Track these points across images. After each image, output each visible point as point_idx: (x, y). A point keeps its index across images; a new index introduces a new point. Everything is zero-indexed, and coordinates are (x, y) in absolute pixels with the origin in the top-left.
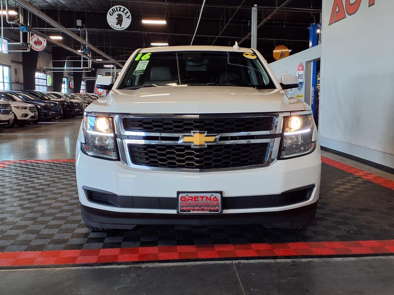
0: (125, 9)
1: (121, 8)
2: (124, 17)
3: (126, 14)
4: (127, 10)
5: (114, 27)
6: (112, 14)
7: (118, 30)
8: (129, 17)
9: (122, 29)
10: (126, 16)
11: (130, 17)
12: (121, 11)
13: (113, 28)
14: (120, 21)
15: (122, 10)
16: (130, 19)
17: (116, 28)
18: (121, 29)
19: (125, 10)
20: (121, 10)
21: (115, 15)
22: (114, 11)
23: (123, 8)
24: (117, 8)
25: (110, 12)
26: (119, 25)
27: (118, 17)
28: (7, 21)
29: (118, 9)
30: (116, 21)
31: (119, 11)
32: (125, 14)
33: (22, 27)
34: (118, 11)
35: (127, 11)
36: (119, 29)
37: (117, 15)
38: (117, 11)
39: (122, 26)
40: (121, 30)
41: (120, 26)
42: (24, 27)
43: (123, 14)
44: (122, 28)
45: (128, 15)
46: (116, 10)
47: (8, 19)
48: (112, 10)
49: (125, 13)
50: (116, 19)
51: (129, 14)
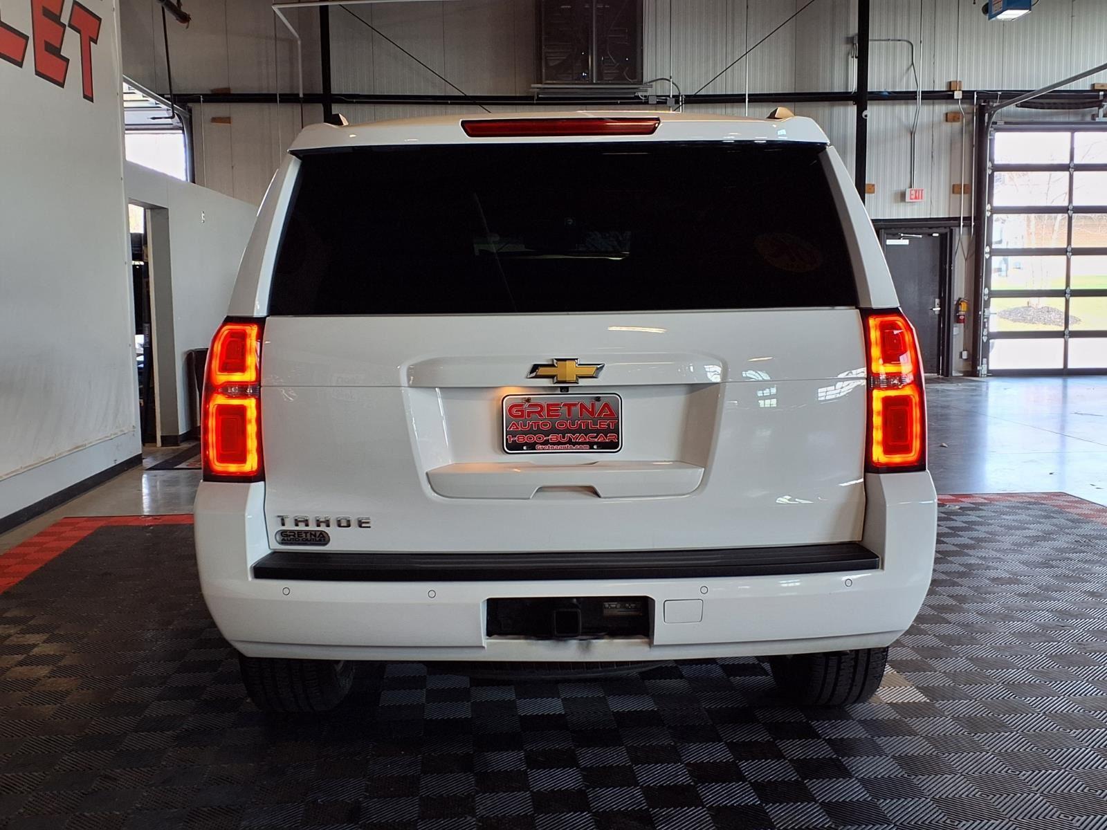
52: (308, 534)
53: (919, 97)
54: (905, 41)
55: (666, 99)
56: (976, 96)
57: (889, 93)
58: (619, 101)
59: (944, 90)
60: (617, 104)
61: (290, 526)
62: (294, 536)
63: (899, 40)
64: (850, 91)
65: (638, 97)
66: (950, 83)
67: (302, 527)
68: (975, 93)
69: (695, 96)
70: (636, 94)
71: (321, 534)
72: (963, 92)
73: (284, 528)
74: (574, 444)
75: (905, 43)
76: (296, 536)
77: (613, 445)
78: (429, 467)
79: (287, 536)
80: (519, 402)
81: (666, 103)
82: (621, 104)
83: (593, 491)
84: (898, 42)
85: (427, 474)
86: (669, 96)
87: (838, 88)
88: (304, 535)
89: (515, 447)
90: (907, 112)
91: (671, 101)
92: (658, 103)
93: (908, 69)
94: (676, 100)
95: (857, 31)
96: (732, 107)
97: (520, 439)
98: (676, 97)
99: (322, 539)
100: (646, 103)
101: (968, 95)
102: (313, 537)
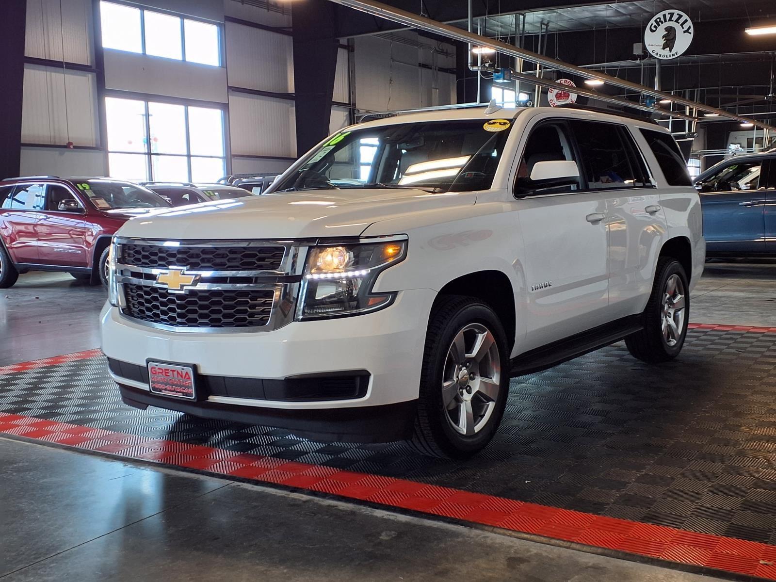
0: (682, 16)
1: (674, 13)
2: (679, 31)
3: (684, 26)
4: (685, 17)
5: (657, 54)
6: (655, 29)
7: (665, 58)
8: (689, 31)
9: (674, 57)
10: (683, 28)
11: (692, 30)
12: (673, 21)
13: (655, 56)
14: (670, 40)
15: (675, 17)
16: (690, 33)
17: (662, 55)
18: (671, 55)
19: (680, 16)
20: (672, 19)
21: (661, 31)
22: (660, 23)
23: (678, 14)
24: (664, 16)
25: (652, 24)
26: (668, 49)
27: (666, 32)
28: (469, 67)
29: (668, 17)
30: (663, 42)
31: (669, 21)
32: (682, 25)
33: (496, 74)
34: (667, 20)
35: (686, 19)
36: (667, 57)
37: (665, 29)
38: (665, 21)
39: (673, 51)
40: (672, 57)
41: (670, 51)
42: (500, 74)
43: (677, 27)
44: (674, 55)
45: (686, 26)
46: (662, 19)
47: (471, 63)
48: (656, 21)
49: (680, 24)
50: (663, 37)
51: (689, 23)
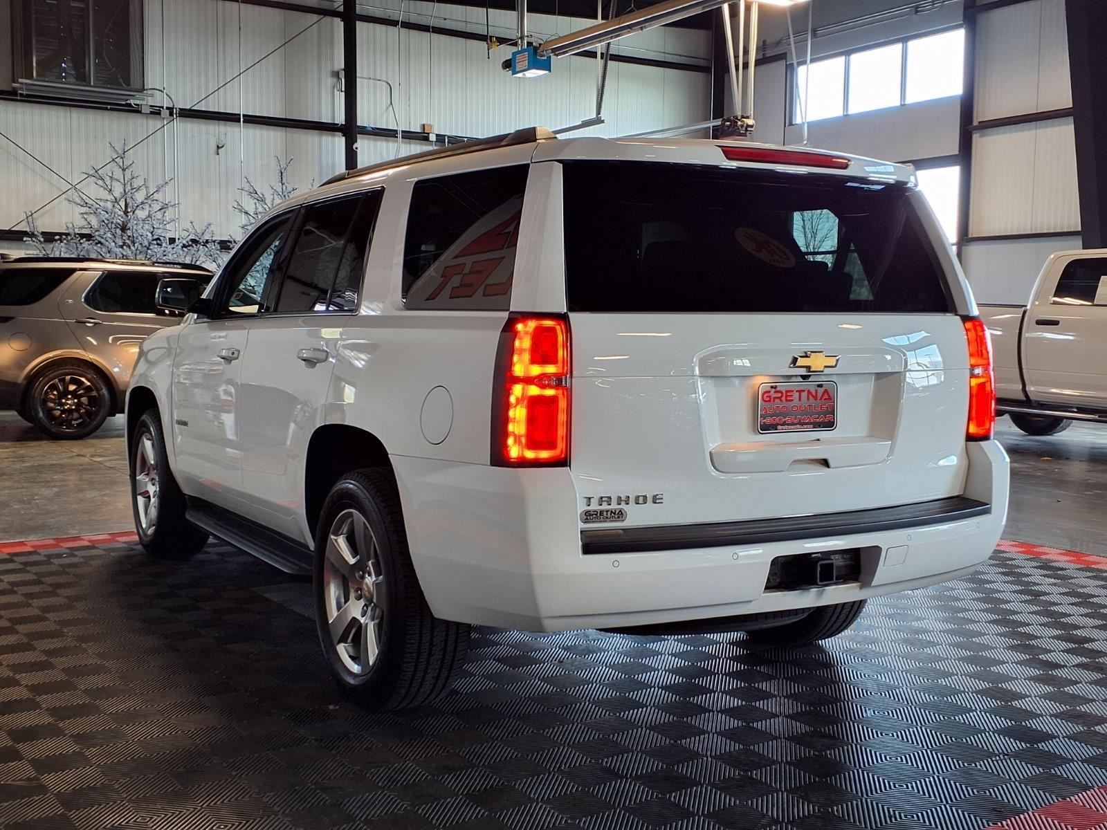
52: (609, 513)
53: (400, 135)
54: (383, 81)
55: (160, 110)
56: (447, 141)
57: (373, 128)
58: (109, 107)
59: (419, 131)
60: (106, 109)
61: (594, 506)
62: (596, 515)
63: (379, 80)
64: (336, 122)
65: (130, 105)
66: (424, 125)
67: (605, 507)
68: (446, 137)
69: (190, 110)
70: (128, 102)
71: (620, 511)
72: (437, 135)
73: (589, 508)
74: (802, 424)
75: (384, 83)
76: (598, 514)
77: (830, 425)
78: (712, 445)
79: (590, 515)
80: (769, 389)
81: (159, 114)
82: (112, 109)
83: (825, 463)
84: (378, 82)
85: (710, 453)
86: (162, 107)
87: (326, 119)
88: (605, 513)
89: (766, 428)
90: (388, 149)
91: (165, 113)
92: (152, 113)
93: (387, 108)
94: (170, 112)
95: (343, 67)
96: (226, 125)
97: (768, 421)
98: (170, 109)
99: (620, 515)
100: (139, 112)
101: (440, 138)
102: (613, 515)
